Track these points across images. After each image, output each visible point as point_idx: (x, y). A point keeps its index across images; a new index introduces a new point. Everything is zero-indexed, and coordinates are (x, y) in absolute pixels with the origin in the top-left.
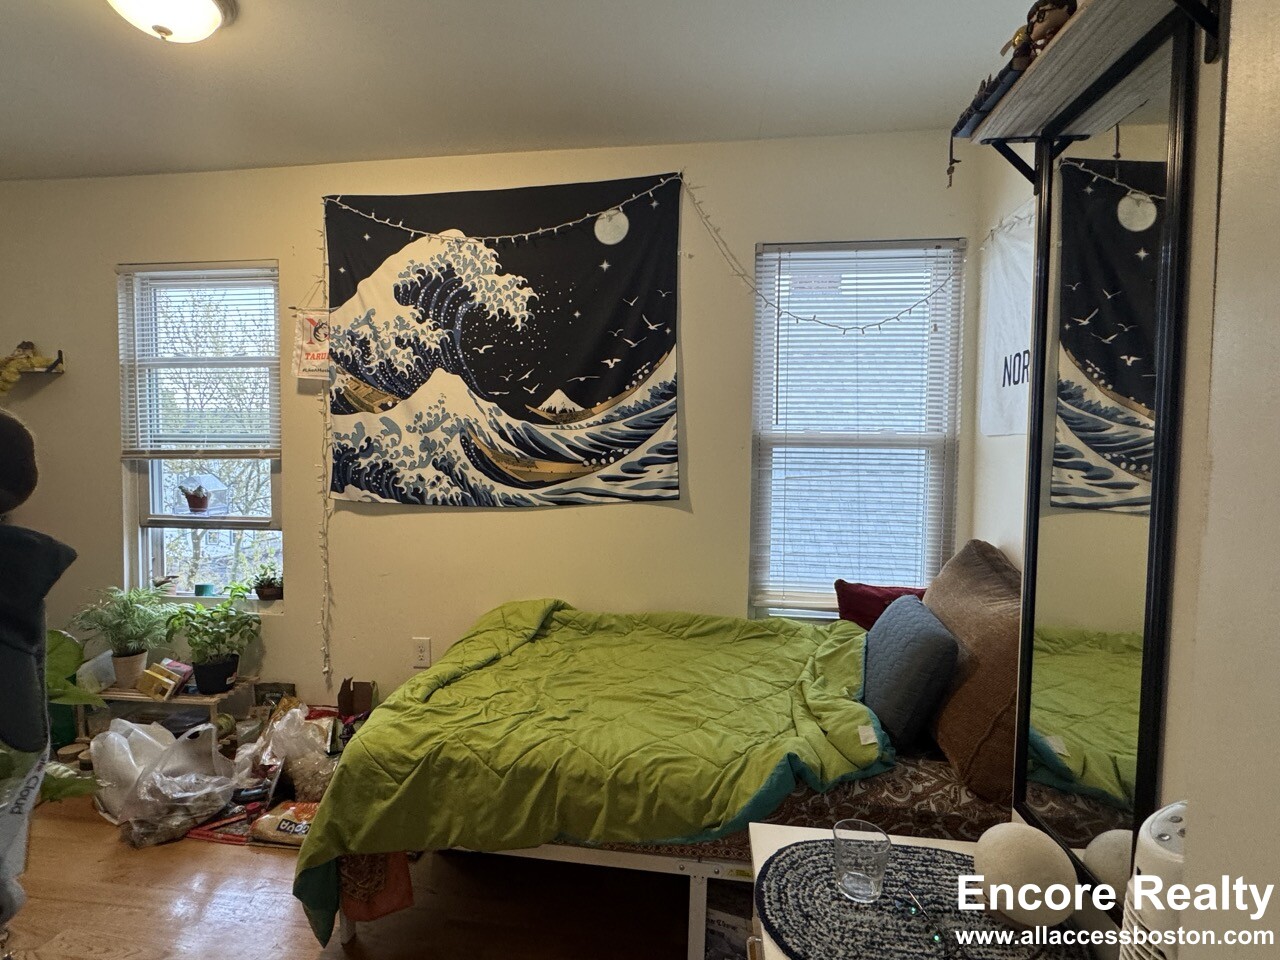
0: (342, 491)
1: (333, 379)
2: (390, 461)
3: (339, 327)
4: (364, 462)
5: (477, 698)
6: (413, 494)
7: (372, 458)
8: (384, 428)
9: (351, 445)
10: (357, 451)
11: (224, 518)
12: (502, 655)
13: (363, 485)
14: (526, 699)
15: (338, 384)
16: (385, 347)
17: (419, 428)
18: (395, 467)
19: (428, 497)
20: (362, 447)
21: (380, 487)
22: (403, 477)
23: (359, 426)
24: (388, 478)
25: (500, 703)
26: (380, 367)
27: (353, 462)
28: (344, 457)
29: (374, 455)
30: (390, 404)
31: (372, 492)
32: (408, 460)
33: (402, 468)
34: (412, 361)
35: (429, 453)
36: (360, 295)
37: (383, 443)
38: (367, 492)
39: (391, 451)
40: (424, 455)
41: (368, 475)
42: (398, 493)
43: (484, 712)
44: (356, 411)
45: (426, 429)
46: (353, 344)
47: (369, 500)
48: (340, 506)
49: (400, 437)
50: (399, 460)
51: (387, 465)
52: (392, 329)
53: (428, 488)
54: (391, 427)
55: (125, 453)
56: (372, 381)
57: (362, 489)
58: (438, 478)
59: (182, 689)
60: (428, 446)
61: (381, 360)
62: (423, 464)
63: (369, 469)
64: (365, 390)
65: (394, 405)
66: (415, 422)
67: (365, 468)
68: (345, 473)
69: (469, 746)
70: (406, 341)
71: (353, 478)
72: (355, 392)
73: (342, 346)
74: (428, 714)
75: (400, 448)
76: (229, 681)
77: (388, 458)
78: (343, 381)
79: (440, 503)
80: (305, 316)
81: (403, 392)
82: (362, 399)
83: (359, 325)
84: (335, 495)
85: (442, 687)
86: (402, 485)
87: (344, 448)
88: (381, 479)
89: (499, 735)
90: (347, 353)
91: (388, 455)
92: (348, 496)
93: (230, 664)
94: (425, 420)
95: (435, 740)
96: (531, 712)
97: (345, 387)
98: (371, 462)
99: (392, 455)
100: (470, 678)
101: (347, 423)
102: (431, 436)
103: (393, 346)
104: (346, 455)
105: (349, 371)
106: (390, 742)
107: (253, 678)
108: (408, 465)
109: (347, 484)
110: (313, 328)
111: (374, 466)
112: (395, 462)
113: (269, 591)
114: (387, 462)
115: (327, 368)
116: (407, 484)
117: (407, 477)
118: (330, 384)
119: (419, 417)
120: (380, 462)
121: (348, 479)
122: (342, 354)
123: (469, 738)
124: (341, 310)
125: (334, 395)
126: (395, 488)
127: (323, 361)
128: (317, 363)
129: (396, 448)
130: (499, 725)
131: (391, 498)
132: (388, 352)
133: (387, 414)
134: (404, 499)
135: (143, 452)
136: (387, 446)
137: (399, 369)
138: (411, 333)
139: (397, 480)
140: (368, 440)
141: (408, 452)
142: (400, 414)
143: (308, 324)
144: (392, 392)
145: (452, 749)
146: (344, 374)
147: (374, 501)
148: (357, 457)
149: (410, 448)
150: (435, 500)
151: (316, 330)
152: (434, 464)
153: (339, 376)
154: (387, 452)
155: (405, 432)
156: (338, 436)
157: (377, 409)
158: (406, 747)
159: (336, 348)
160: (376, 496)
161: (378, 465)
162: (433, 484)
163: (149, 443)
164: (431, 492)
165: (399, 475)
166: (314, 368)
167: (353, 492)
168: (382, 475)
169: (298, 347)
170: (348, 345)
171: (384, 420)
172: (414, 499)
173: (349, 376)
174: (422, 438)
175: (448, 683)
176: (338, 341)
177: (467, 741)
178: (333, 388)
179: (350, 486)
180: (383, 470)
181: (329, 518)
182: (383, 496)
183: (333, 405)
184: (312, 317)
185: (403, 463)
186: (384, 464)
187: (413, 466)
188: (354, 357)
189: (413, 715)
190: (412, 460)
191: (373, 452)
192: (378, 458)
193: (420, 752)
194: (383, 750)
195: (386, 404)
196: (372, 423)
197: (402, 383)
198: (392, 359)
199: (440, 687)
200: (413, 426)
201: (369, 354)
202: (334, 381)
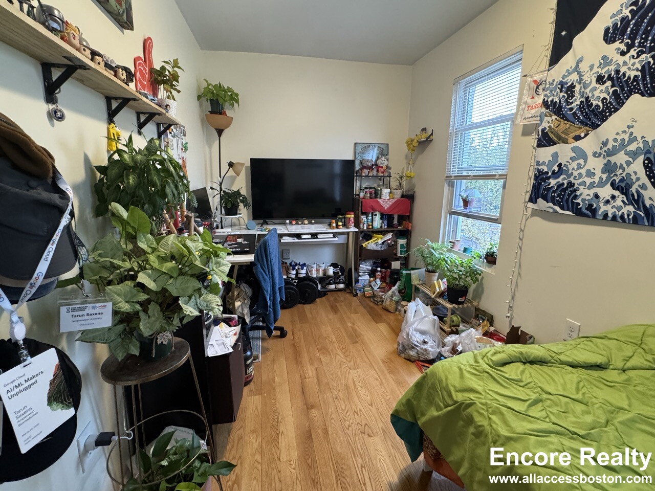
0: (535, 203)
1: (541, 120)
2: (573, 181)
3: (554, 80)
4: (553, 182)
5: (540, 387)
6: (586, 209)
7: (560, 180)
8: (574, 154)
9: (546, 169)
10: (550, 174)
11: (478, 213)
12: (611, 367)
13: (549, 198)
14: (589, 419)
15: (545, 125)
16: (585, 86)
17: (604, 153)
18: (576, 186)
19: (600, 213)
20: (554, 170)
21: (562, 202)
22: (581, 194)
23: (555, 156)
24: (569, 195)
25: (557, 405)
26: (580, 106)
27: (545, 182)
28: (540, 178)
29: (562, 177)
30: (582, 135)
31: (554, 204)
32: (588, 181)
33: (581, 188)
34: (608, 95)
35: (609, 175)
36: (574, 50)
37: (570, 167)
38: (551, 205)
39: (575, 173)
40: (604, 176)
41: (554, 192)
42: (575, 207)
43: (528, 403)
44: (555, 144)
45: (610, 153)
46: (561, 91)
47: (551, 210)
48: (535, 213)
49: (586, 162)
50: (581, 180)
51: (571, 185)
52: (595, 69)
53: (601, 205)
54: (580, 154)
55: (447, 177)
56: (571, 118)
57: (548, 202)
58: (613, 197)
59: (441, 295)
60: (609, 168)
61: (582, 99)
62: (602, 184)
63: (556, 187)
64: (564, 125)
65: (586, 135)
66: (601, 148)
67: (553, 187)
68: (539, 189)
69: (490, 419)
70: (606, 76)
71: (543, 193)
72: (556, 129)
73: (553, 95)
74: (486, 375)
75: (583, 171)
76: (460, 300)
77: (572, 179)
78: (550, 122)
79: (609, 219)
80: (532, 79)
81: (595, 123)
82: (560, 134)
83: (570, 74)
84: (530, 205)
85: (524, 363)
86: (579, 201)
87: (540, 172)
88: (563, 195)
89: (519, 430)
90: (556, 99)
91: (573, 177)
92: (538, 206)
93: (464, 291)
94: (610, 146)
95: (472, 396)
96: (576, 434)
97: (549, 127)
98: (559, 182)
99: (576, 177)
100: (555, 369)
101: (546, 154)
102: (613, 159)
103: (594, 84)
104: (542, 176)
105: (555, 113)
106: (450, 377)
107: (475, 304)
108: (588, 184)
109: (538, 198)
110: (536, 86)
111: (560, 185)
112: (576, 182)
113: (491, 259)
114: (571, 182)
115: (539, 114)
116: (583, 200)
117: (585, 194)
118: (539, 125)
119: (605, 144)
120: (565, 182)
121: (540, 195)
122: (552, 101)
123: (493, 413)
124: (557, 66)
125: (540, 133)
126: (573, 203)
127: (536, 109)
128: (533, 111)
129: (579, 171)
130: (531, 422)
131: (568, 210)
132: (588, 90)
133: (579, 144)
134: (578, 212)
135: (451, 177)
136: (573, 169)
137: (595, 103)
138: (612, 68)
139: (576, 197)
140: (559, 166)
141: (590, 174)
142: (589, 144)
143: (533, 84)
144: (586, 125)
145: (478, 412)
146: (551, 116)
147: (555, 212)
148: (549, 178)
149: (592, 171)
150: (605, 216)
151: (537, 87)
152: (613, 185)
153: (546, 119)
154: (572, 174)
155: (590, 158)
156: (538, 163)
157: (571, 140)
158: (454, 387)
159: (548, 97)
160: (557, 208)
161: (563, 184)
162: (607, 202)
163: (456, 172)
164: (603, 208)
165: (578, 193)
166: (531, 115)
167: (542, 204)
168: (565, 192)
169: (524, 103)
170: (557, 93)
171: (573, 149)
172: (588, 213)
173: (554, 117)
174: (605, 162)
175: (532, 362)
176: (551, 91)
177: (490, 414)
178: (540, 129)
179: (540, 199)
180: (566, 189)
181: (526, 220)
182: (562, 208)
183: (539, 140)
184: (536, 78)
185: (584, 183)
186: (568, 184)
187: (592, 186)
188: (560, 101)
189: (476, 370)
190: (592, 180)
191: (561, 174)
192: (564, 179)
193: (459, 397)
194: (444, 379)
195: (580, 135)
196: (564, 152)
197: (595, 115)
198: (590, 95)
199: (521, 361)
200: (599, 151)
201: (573, 96)
202: (542, 123)
